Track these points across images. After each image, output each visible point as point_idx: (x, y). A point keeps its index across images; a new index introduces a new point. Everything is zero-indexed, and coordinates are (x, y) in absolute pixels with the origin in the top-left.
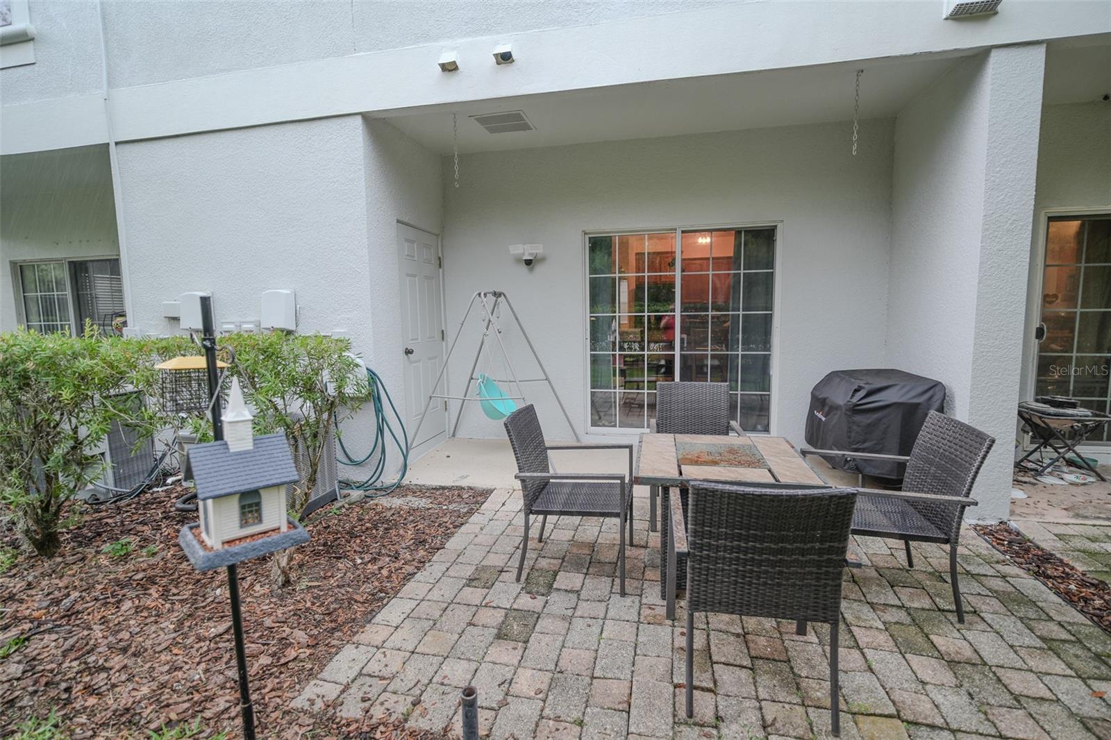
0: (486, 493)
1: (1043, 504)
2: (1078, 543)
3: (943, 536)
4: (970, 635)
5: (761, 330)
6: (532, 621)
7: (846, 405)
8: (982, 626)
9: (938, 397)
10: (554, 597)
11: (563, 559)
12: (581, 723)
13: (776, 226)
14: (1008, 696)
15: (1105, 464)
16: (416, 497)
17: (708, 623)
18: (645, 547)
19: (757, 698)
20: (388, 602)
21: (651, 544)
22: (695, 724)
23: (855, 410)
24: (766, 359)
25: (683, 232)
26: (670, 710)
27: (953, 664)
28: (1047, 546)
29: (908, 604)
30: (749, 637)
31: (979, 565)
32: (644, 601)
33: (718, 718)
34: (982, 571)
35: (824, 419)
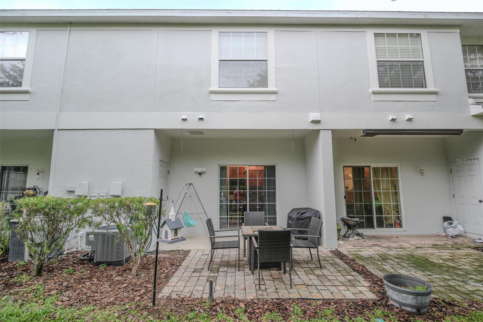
0: (188, 252)
1: (347, 245)
2: (352, 252)
3: (315, 247)
4: (322, 271)
5: (272, 197)
6: (215, 278)
7: (296, 218)
8: (326, 269)
9: (318, 214)
10: (220, 273)
11: (220, 265)
12: (235, 293)
13: (275, 165)
14: (328, 280)
15: (365, 234)
16: (163, 254)
17: (262, 274)
18: (243, 261)
19: (275, 285)
20: (171, 278)
21: (244, 260)
22: (261, 290)
23: (298, 219)
24: (275, 205)
25: (249, 166)
26: (255, 288)
27: (318, 276)
28: (345, 254)
29: (310, 267)
30: (272, 275)
31: (328, 258)
32: (245, 271)
33: (266, 289)
34: (328, 259)
35: (291, 223)
